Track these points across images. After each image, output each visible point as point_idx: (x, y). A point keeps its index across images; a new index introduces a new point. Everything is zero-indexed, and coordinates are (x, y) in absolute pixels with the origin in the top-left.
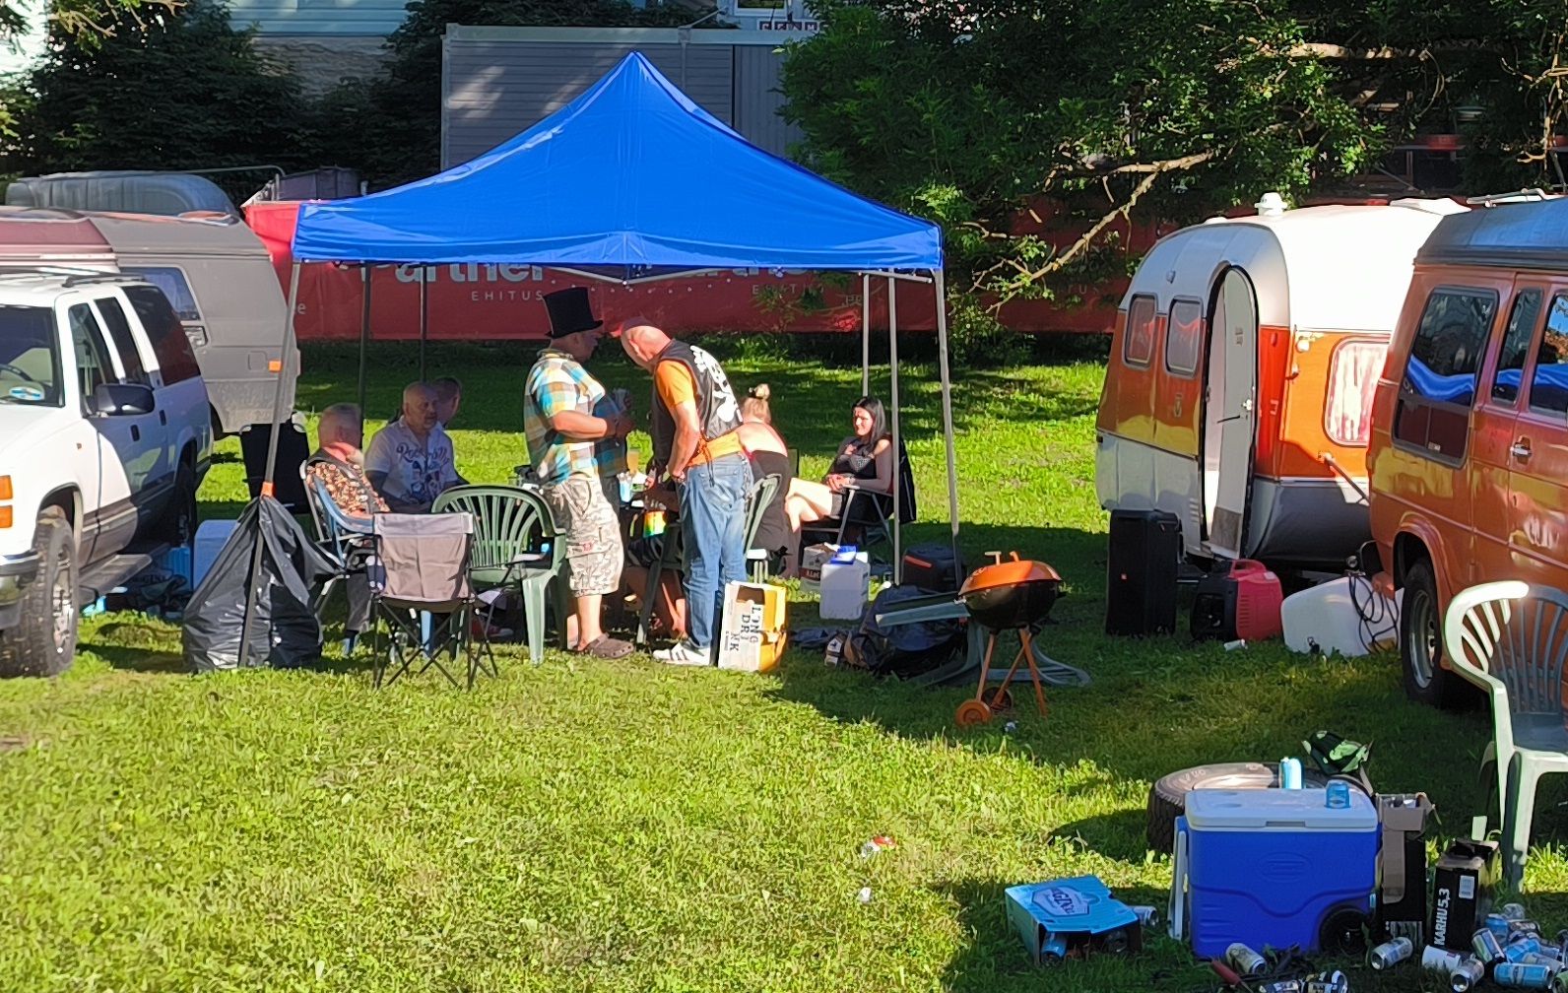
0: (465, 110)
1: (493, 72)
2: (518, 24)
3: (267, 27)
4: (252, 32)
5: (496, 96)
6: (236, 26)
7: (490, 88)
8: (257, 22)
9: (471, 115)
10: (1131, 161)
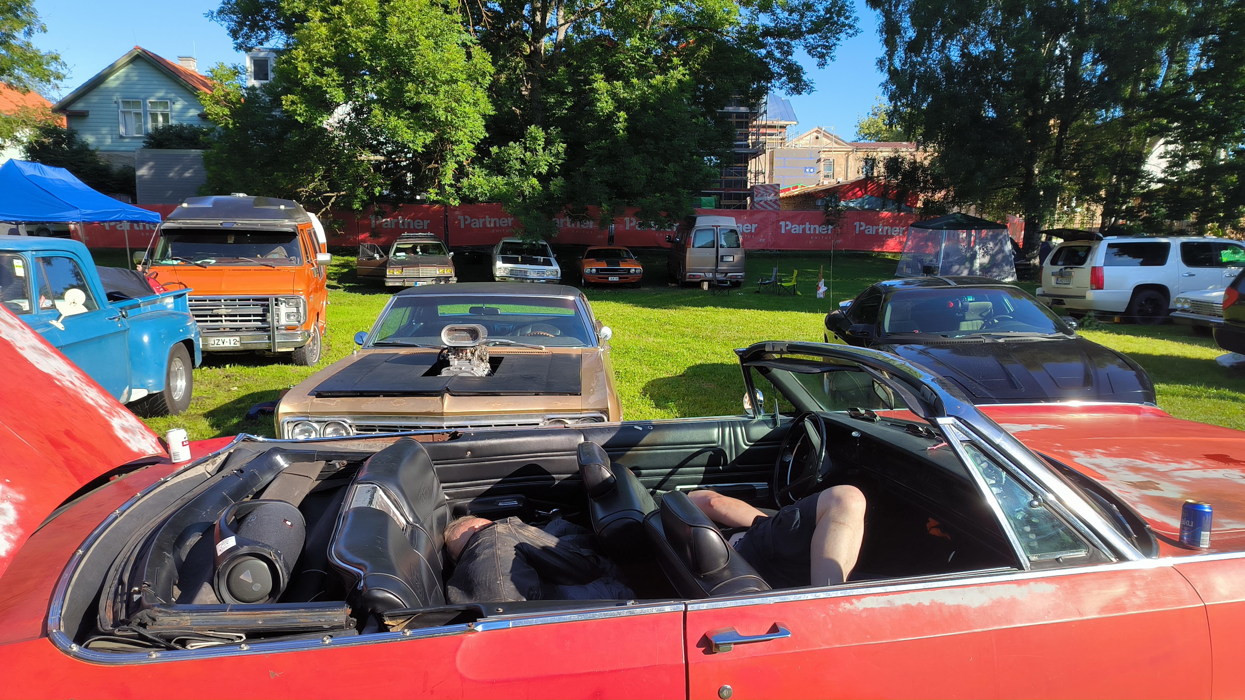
0: (143, 176)
1: (151, 164)
2: (175, 148)
3: (102, 148)
4: (96, 150)
5: (152, 171)
6: (91, 148)
7: (151, 168)
8: (98, 146)
9: (145, 177)
10: (328, 192)
